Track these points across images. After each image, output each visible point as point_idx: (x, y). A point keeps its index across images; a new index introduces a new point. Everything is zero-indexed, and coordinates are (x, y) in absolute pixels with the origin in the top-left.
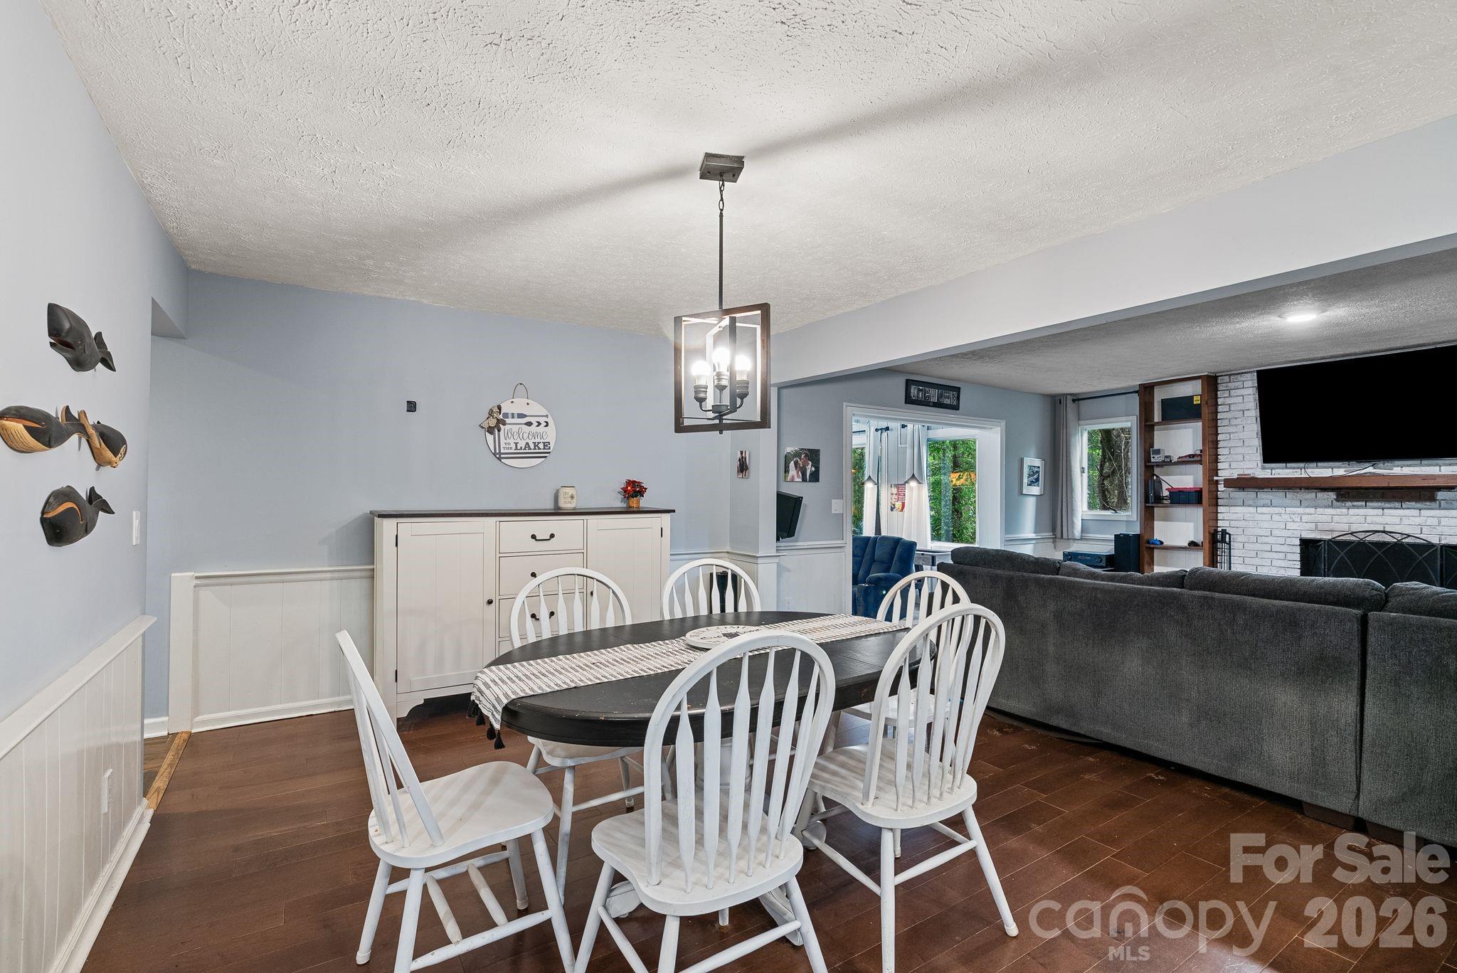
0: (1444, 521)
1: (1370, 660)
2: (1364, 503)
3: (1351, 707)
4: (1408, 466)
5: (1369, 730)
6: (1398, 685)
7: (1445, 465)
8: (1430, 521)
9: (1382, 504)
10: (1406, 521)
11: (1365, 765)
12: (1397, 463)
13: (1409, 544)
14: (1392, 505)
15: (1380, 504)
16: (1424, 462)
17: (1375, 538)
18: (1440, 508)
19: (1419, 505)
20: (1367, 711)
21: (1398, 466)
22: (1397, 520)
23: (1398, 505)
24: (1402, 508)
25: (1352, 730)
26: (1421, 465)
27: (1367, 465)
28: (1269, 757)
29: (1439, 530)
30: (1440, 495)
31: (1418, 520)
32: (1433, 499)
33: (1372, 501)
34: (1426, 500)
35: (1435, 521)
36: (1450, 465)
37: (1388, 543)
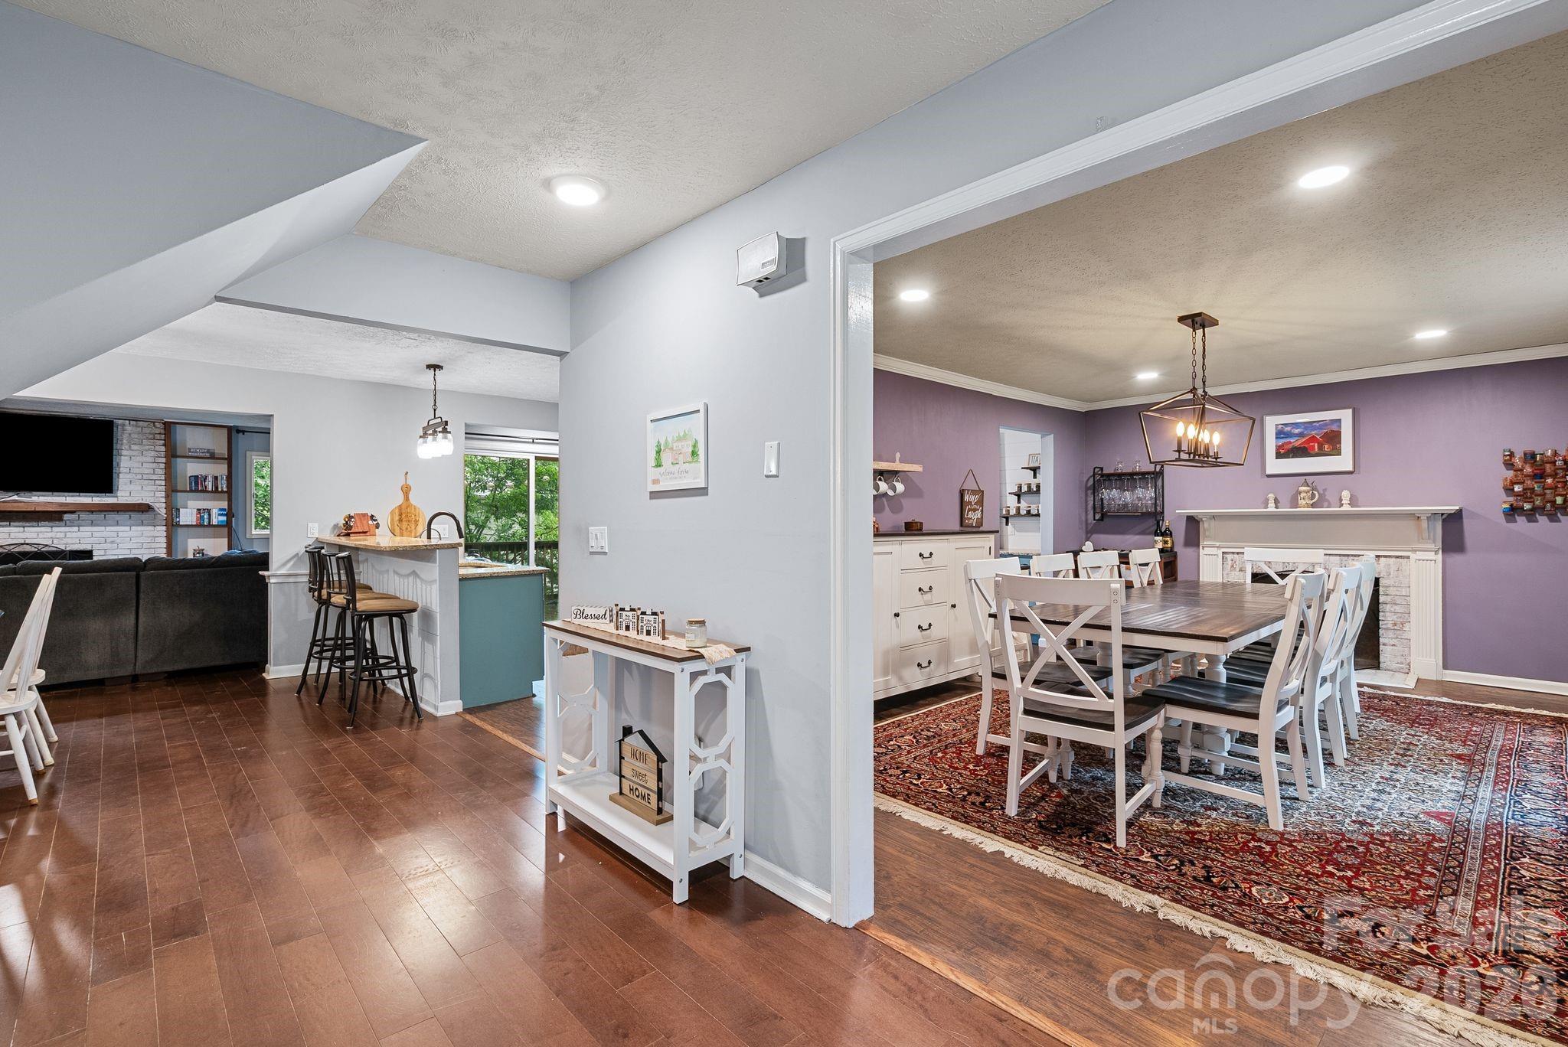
0: (68, 535)
1: (142, 595)
2: (8, 523)
3: (133, 621)
4: (42, 496)
5: (141, 629)
6: (154, 604)
7: (69, 496)
8: (59, 535)
9: (24, 524)
10: (41, 536)
11: (139, 647)
12: (35, 493)
13: (47, 552)
14: (31, 524)
15: (21, 524)
16: (55, 494)
17: (18, 549)
18: (66, 526)
19: (51, 524)
20: (140, 621)
21: (35, 496)
22: (35, 535)
23: (35, 524)
24: (38, 526)
25: (132, 632)
26: (53, 496)
27: (10, 494)
28: (86, 661)
29: (65, 541)
30: (66, 517)
31: (50, 535)
32: (61, 519)
33: (14, 522)
34: (56, 520)
35: (62, 535)
36: (72, 496)
37: (31, 552)
